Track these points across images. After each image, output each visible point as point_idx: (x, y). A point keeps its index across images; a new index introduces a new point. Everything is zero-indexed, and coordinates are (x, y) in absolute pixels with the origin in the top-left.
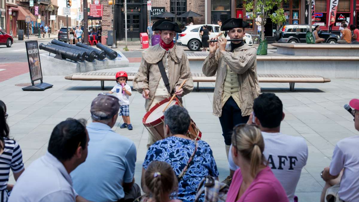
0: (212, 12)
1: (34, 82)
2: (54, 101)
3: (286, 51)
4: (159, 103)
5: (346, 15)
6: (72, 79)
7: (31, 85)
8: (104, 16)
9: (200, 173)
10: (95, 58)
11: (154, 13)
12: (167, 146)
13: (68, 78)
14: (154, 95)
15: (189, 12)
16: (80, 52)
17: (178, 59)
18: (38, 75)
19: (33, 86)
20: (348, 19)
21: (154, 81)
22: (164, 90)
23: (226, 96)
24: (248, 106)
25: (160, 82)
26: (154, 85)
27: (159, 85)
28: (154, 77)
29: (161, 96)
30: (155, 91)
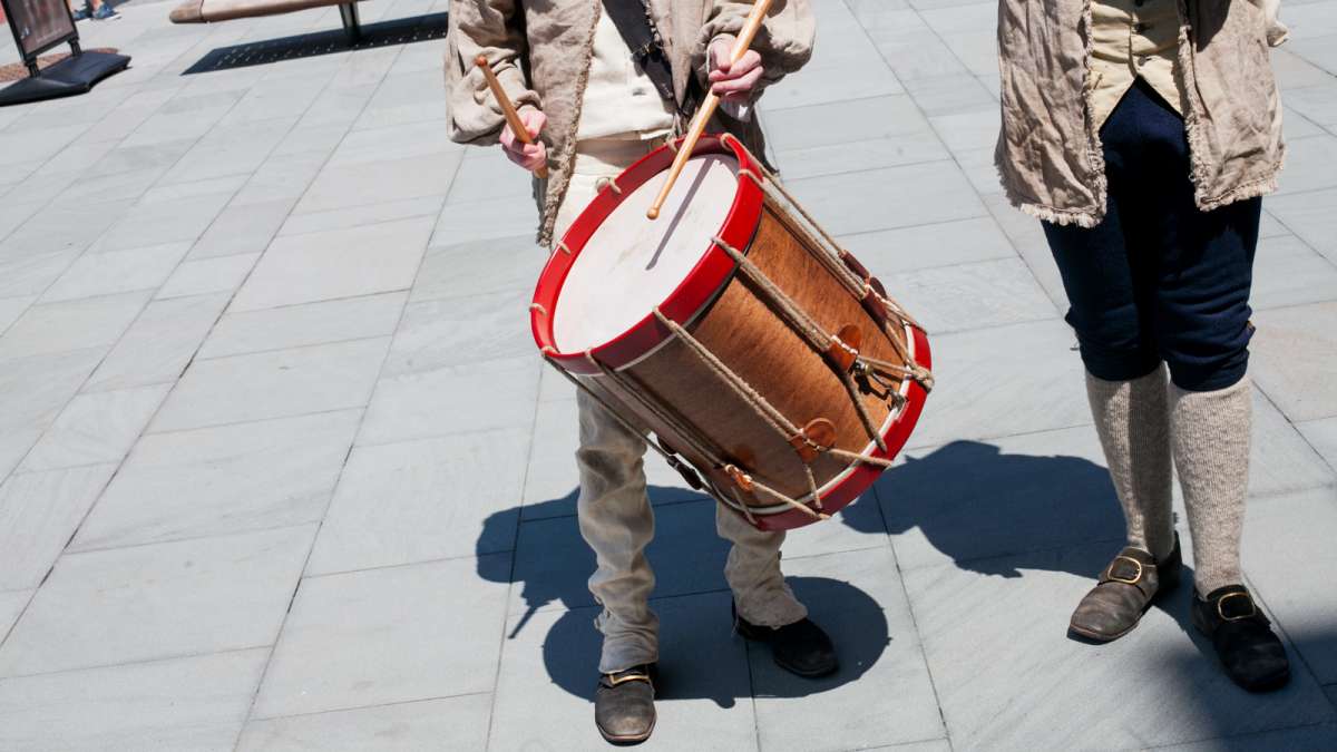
1: (35, 59)
2: (125, 144)
6: (202, 19)
7: (26, 73)
13: (186, 16)
18: (53, 22)
19: (38, 79)
21: (562, 43)
22: (638, 93)
23: (1104, 81)
24: (1239, 138)
25: (598, 45)
26: (564, 71)
27: (595, 61)
28: (559, 18)
29: (626, 133)
30: (577, 111)
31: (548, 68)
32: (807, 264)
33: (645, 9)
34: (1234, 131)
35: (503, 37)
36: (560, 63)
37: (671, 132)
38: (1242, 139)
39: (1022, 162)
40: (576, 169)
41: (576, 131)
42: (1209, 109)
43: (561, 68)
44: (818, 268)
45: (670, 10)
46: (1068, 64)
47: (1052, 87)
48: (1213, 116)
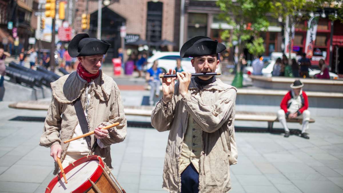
3: (263, 84)
4: (74, 163)
5: (322, 50)
11: (129, 40)
13: (12, 106)
14: (66, 150)
16: (37, 77)
17: (105, 95)
20: (325, 54)
21: (68, 129)
22: (83, 143)
23: (184, 162)
24: (212, 181)
25: (76, 131)
26: (67, 135)
27: (74, 134)
28: (68, 123)
29: (78, 152)
30: (68, 145)
31: (64, 134)
32: (111, 189)
33: (88, 125)
34: (210, 179)
35: (56, 125)
36: (66, 133)
37: (88, 154)
38: (212, 182)
39: (165, 177)
40: (65, 158)
41: (67, 149)
42: (205, 173)
43: (66, 134)
44: (113, 191)
45: (94, 126)
46: (176, 156)
47: (173, 160)
48: (206, 174)
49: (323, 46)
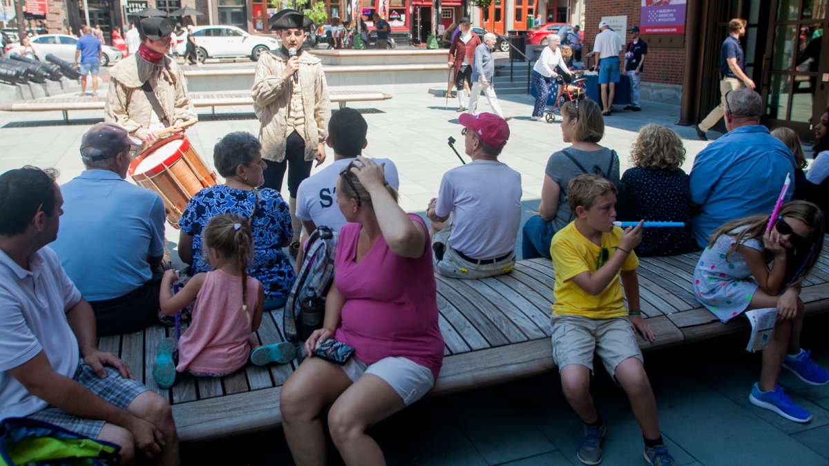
0: (219, 8)
3: (329, 60)
5: (401, 12)
6: (11, 110)
8: (51, 13)
9: (264, 243)
10: (46, 77)
11: (132, 10)
12: (213, 202)
13: (6, 109)
15: (184, 9)
16: (18, 69)
17: (172, 77)
20: (403, 17)
48: (311, 140)
49: (400, 6)
